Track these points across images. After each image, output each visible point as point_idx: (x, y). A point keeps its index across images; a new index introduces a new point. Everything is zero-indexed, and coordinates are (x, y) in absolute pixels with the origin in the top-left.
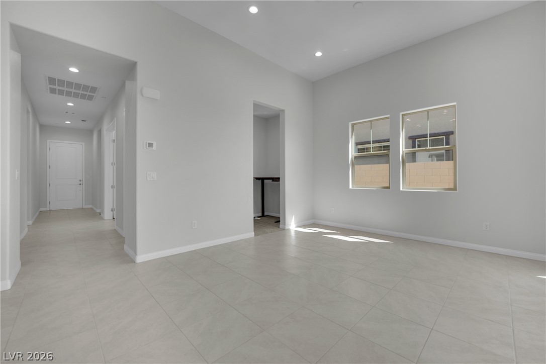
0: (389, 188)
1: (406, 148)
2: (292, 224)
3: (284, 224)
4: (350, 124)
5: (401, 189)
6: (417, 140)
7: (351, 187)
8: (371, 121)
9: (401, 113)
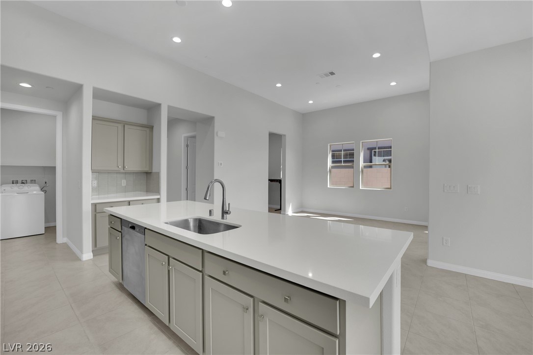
0: (353, 187)
1: (364, 162)
2: (290, 211)
3: (285, 211)
4: (329, 145)
5: (361, 188)
6: (373, 151)
7: (328, 186)
8: (343, 144)
9: (361, 142)
